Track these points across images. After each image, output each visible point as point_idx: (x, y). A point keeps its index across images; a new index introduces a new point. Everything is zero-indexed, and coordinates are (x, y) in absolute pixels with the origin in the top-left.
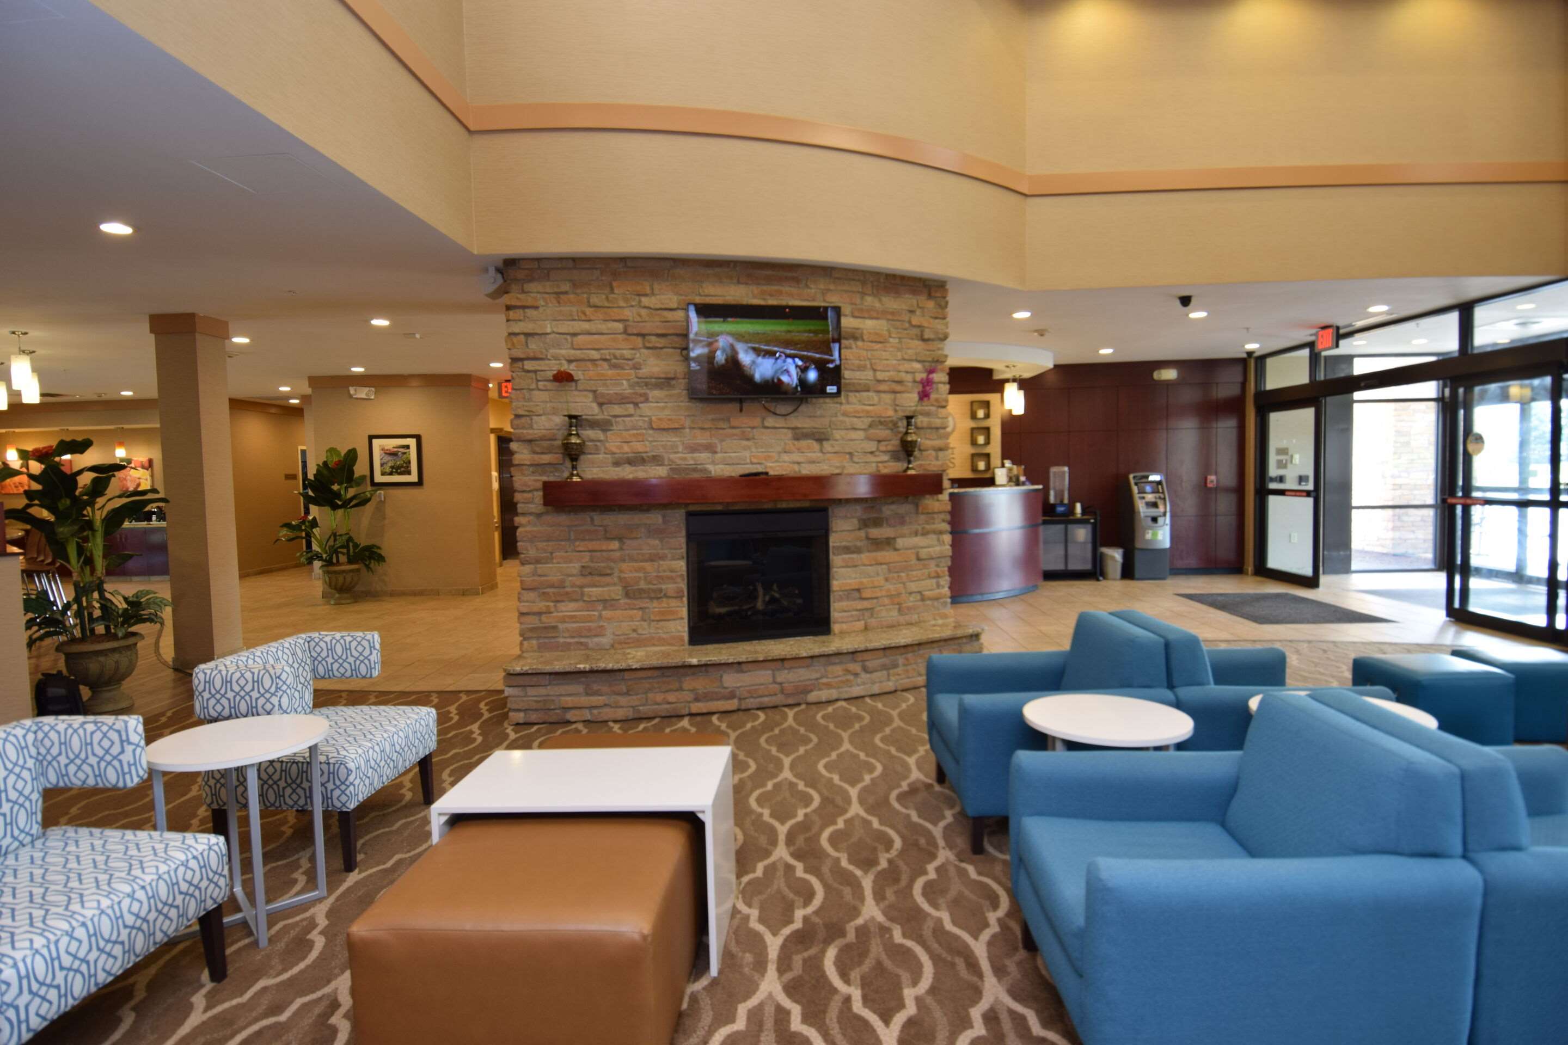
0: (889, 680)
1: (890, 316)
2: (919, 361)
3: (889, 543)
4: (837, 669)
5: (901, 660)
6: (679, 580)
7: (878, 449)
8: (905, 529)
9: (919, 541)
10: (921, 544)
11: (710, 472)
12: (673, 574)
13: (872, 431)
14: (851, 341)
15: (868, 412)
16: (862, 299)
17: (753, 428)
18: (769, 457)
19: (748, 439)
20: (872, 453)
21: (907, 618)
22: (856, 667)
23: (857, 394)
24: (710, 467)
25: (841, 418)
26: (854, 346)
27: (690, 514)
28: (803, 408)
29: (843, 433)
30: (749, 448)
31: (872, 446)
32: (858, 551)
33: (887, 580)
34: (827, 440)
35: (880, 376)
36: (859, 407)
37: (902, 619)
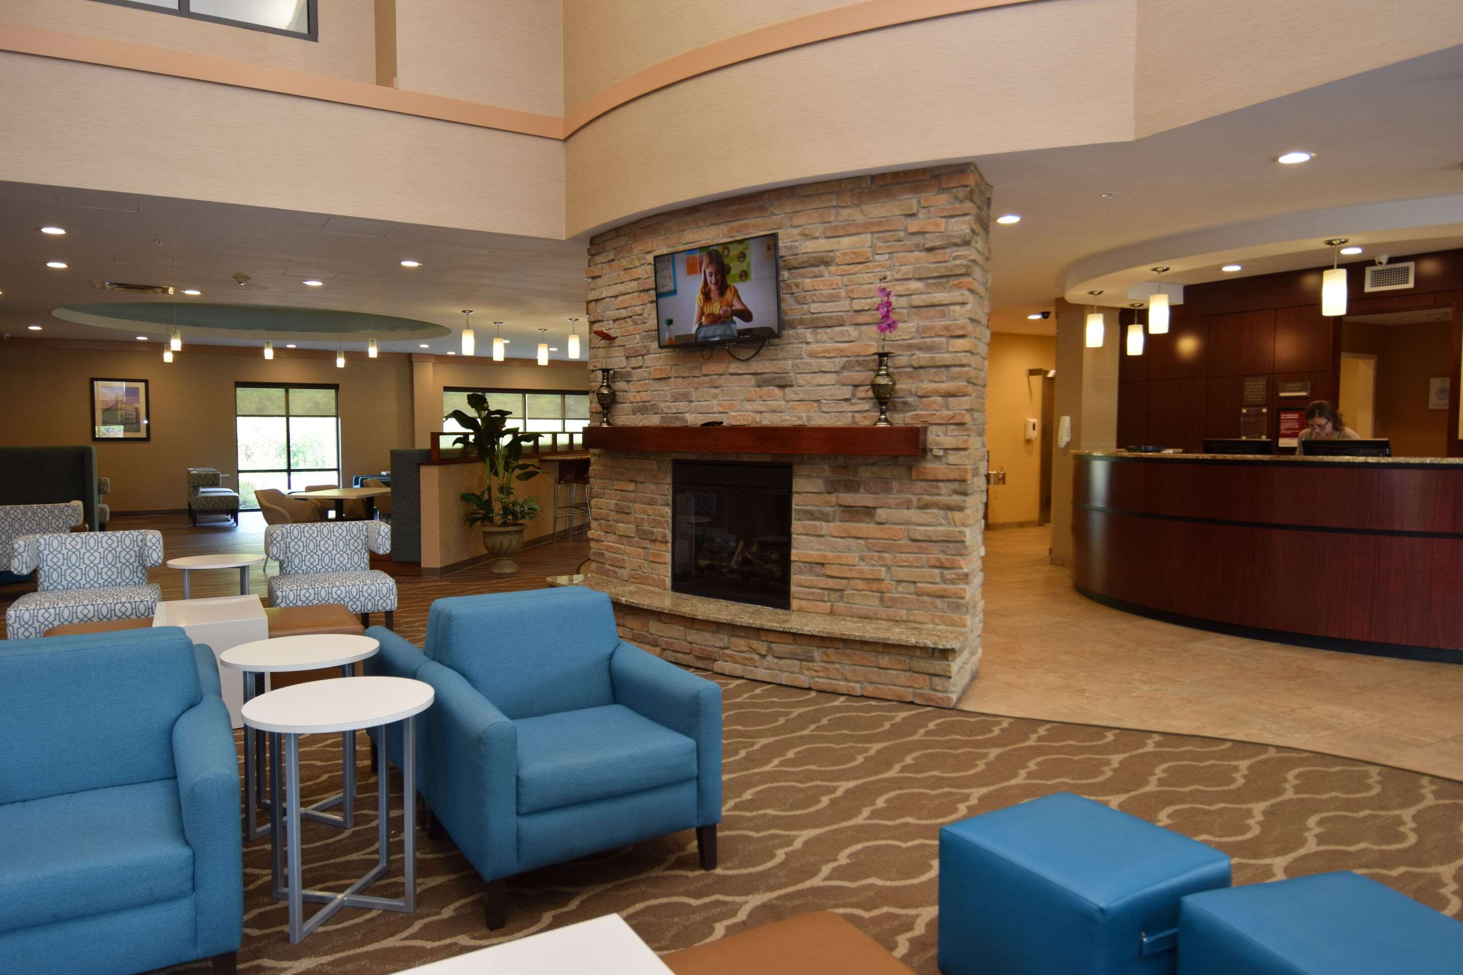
0: (801, 673)
1: (878, 228)
2: (919, 279)
3: (868, 512)
4: (741, 643)
5: (817, 654)
6: (665, 525)
7: (854, 395)
8: (891, 499)
9: (912, 514)
10: (914, 520)
11: (687, 421)
12: (662, 519)
13: (846, 374)
14: (822, 268)
15: (841, 350)
16: (837, 213)
17: (721, 375)
18: (733, 405)
19: (717, 388)
20: (846, 400)
21: (890, 612)
22: (762, 647)
23: (828, 330)
24: (687, 416)
25: (808, 360)
26: (826, 273)
27: (676, 462)
28: (764, 351)
29: (808, 377)
30: (715, 396)
31: (847, 392)
32: (825, 518)
33: (862, 559)
34: (791, 386)
35: (857, 305)
36: (831, 345)
37: (883, 612)
